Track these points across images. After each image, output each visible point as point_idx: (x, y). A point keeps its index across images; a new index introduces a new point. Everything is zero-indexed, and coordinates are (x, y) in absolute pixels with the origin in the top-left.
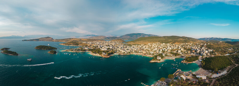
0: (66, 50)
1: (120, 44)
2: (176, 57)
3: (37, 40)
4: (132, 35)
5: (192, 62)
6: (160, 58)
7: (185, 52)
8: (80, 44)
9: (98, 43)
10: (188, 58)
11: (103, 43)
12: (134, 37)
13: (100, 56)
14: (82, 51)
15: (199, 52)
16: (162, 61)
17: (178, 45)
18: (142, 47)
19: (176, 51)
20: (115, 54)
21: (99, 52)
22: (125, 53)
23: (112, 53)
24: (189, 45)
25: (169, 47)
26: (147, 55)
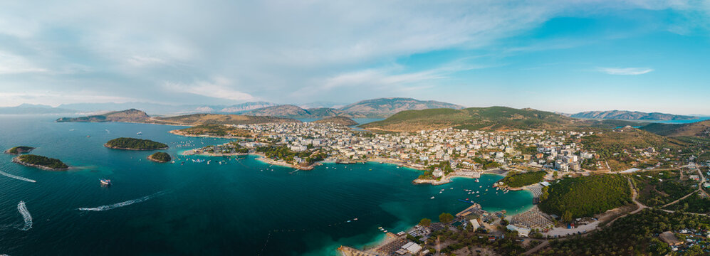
0: (196, 150)
1: (341, 132)
2: (484, 172)
3: (102, 118)
4: (376, 103)
5: (522, 186)
6: (441, 174)
7: (514, 158)
8: (229, 132)
9: (281, 130)
10: (515, 175)
11: (294, 129)
12: (385, 108)
13: (289, 166)
14: (238, 151)
15: (552, 159)
16: (444, 180)
17: (503, 135)
18: (401, 142)
19: (493, 153)
20: (327, 161)
21: (286, 154)
22: (354, 158)
23: (320, 158)
25: (475, 141)
26: (409, 163)
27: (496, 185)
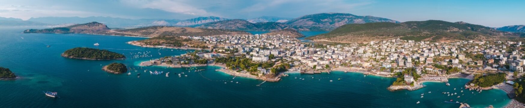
0: (153, 61)
1: (294, 43)
2: (448, 76)
3: (66, 30)
4: (318, 18)
5: (491, 86)
6: (412, 80)
7: (468, 64)
8: (185, 43)
9: (236, 41)
10: (479, 77)
11: (247, 40)
12: (326, 22)
13: (254, 77)
14: (198, 62)
15: (504, 63)
16: (417, 85)
17: (447, 45)
18: (354, 51)
19: (448, 60)
20: (291, 71)
21: (248, 65)
22: (318, 68)
23: (283, 69)
24: (477, 45)
25: (427, 51)
26: (374, 71)
27: (467, 86)
